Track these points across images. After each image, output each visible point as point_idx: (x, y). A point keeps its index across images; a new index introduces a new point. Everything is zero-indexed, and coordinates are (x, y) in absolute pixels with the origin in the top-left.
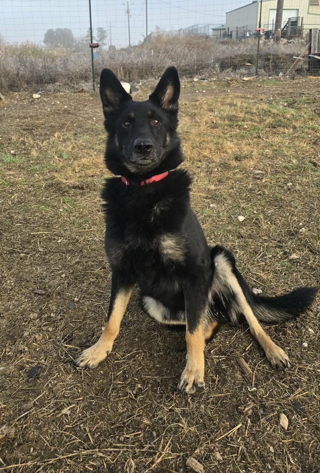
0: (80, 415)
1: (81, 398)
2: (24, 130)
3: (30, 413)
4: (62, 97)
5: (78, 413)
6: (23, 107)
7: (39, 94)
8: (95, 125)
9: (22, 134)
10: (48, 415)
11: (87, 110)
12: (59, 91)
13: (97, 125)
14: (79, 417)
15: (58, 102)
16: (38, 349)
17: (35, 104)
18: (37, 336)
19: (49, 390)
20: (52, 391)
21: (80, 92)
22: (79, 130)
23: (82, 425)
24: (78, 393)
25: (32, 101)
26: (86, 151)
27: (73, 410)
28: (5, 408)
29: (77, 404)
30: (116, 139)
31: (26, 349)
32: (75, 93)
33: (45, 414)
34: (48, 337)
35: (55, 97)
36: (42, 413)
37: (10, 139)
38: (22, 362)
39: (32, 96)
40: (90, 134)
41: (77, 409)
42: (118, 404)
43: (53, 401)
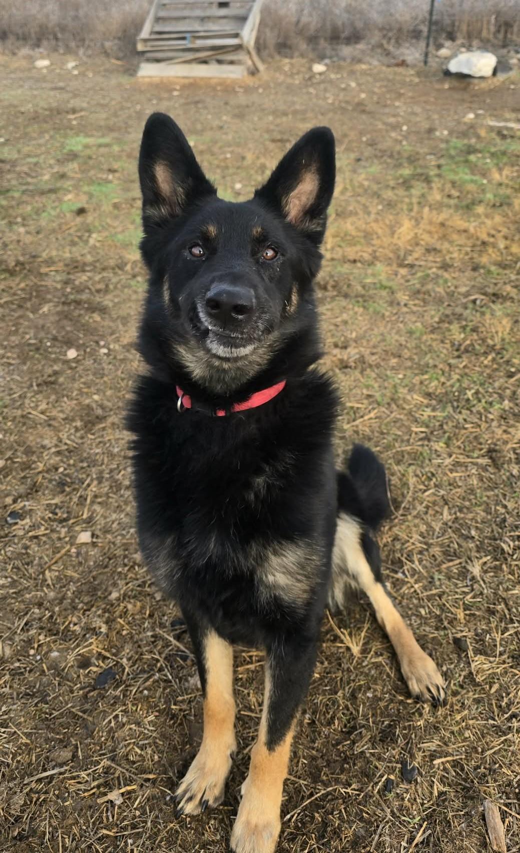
0: (138, 813)
1: (151, 776)
2: (273, 141)
3: (61, 774)
4: (364, 73)
5: (135, 809)
6: (290, 89)
7: (326, 65)
8: (401, 142)
9: (266, 149)
10: (85, 791)
11: (398, 107)
12: (360, 61)
13: (404, 143)
14: (134, 817)
15: (353, 84)
16: (124, 633)
17: (312, 85)
18: (130, 606)
19: (109, 732)
20: (113, 737)
21: (398, 65)
22: (368, 152)
23: (130, 841)
24: (152, 761)
25: (310, 79)
26: (363, 200)
27: (128, 796)
28: (26, 745)
29: (142, 786)
30: (166, 287)
31: (104, 629)
32: (388, 66)
33: (82, 787)
34: (148, 612)
35: (352, 72)
36: (79, 783)
37: (243, 158)
38: (90, 651)
39: (310, 69)
40: (385, 162)
41: (136, 799)
42: (210, 819)
43: (105, 762)
